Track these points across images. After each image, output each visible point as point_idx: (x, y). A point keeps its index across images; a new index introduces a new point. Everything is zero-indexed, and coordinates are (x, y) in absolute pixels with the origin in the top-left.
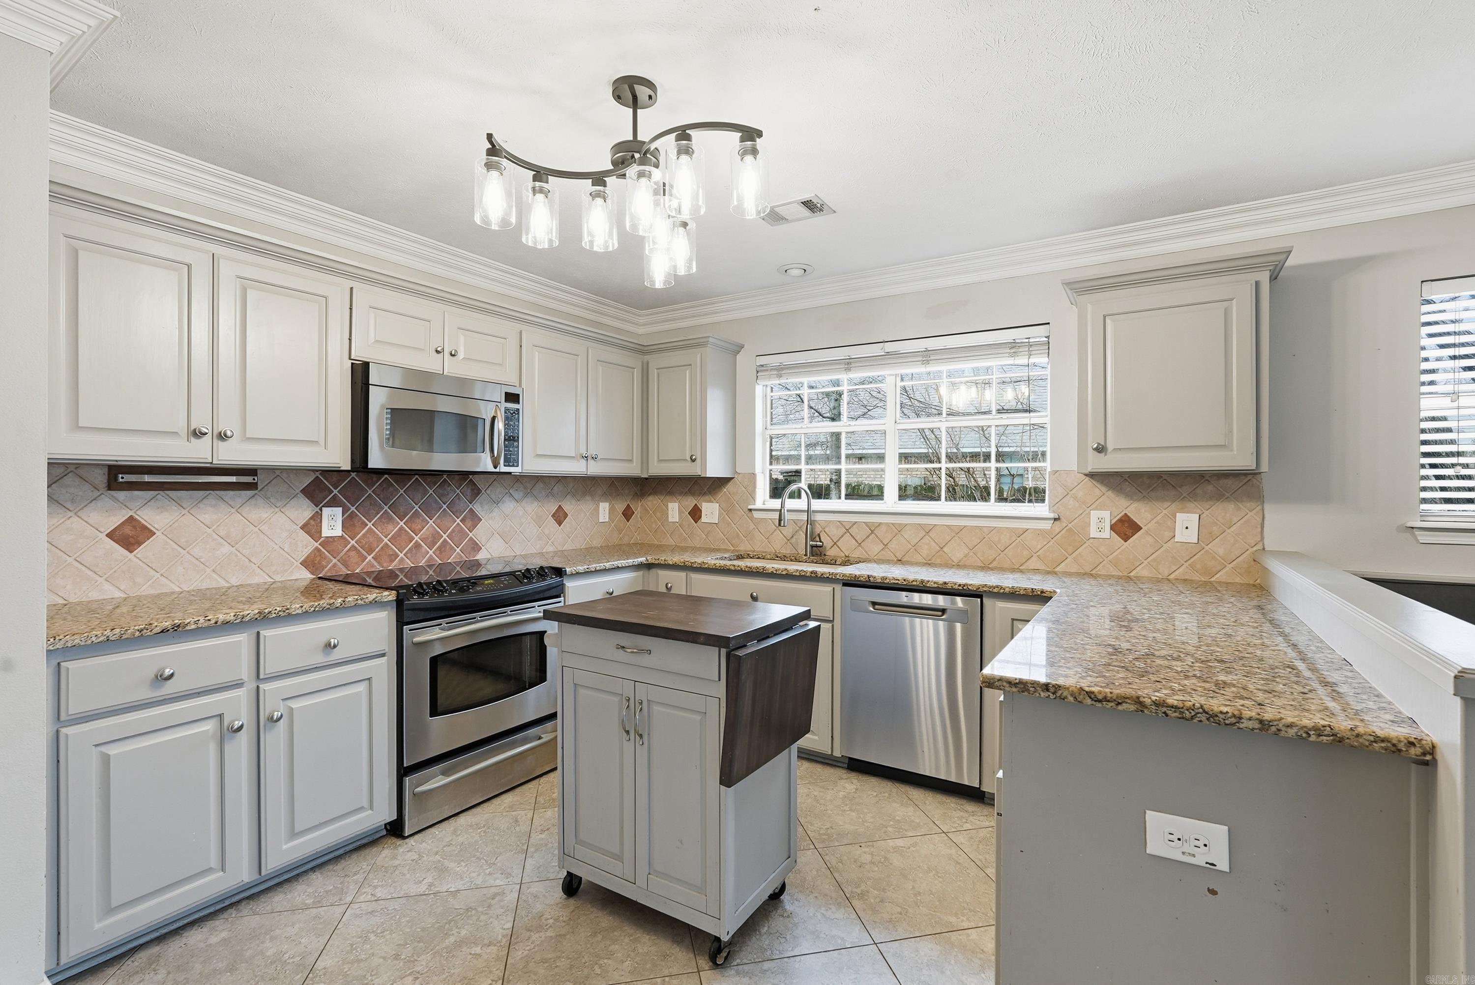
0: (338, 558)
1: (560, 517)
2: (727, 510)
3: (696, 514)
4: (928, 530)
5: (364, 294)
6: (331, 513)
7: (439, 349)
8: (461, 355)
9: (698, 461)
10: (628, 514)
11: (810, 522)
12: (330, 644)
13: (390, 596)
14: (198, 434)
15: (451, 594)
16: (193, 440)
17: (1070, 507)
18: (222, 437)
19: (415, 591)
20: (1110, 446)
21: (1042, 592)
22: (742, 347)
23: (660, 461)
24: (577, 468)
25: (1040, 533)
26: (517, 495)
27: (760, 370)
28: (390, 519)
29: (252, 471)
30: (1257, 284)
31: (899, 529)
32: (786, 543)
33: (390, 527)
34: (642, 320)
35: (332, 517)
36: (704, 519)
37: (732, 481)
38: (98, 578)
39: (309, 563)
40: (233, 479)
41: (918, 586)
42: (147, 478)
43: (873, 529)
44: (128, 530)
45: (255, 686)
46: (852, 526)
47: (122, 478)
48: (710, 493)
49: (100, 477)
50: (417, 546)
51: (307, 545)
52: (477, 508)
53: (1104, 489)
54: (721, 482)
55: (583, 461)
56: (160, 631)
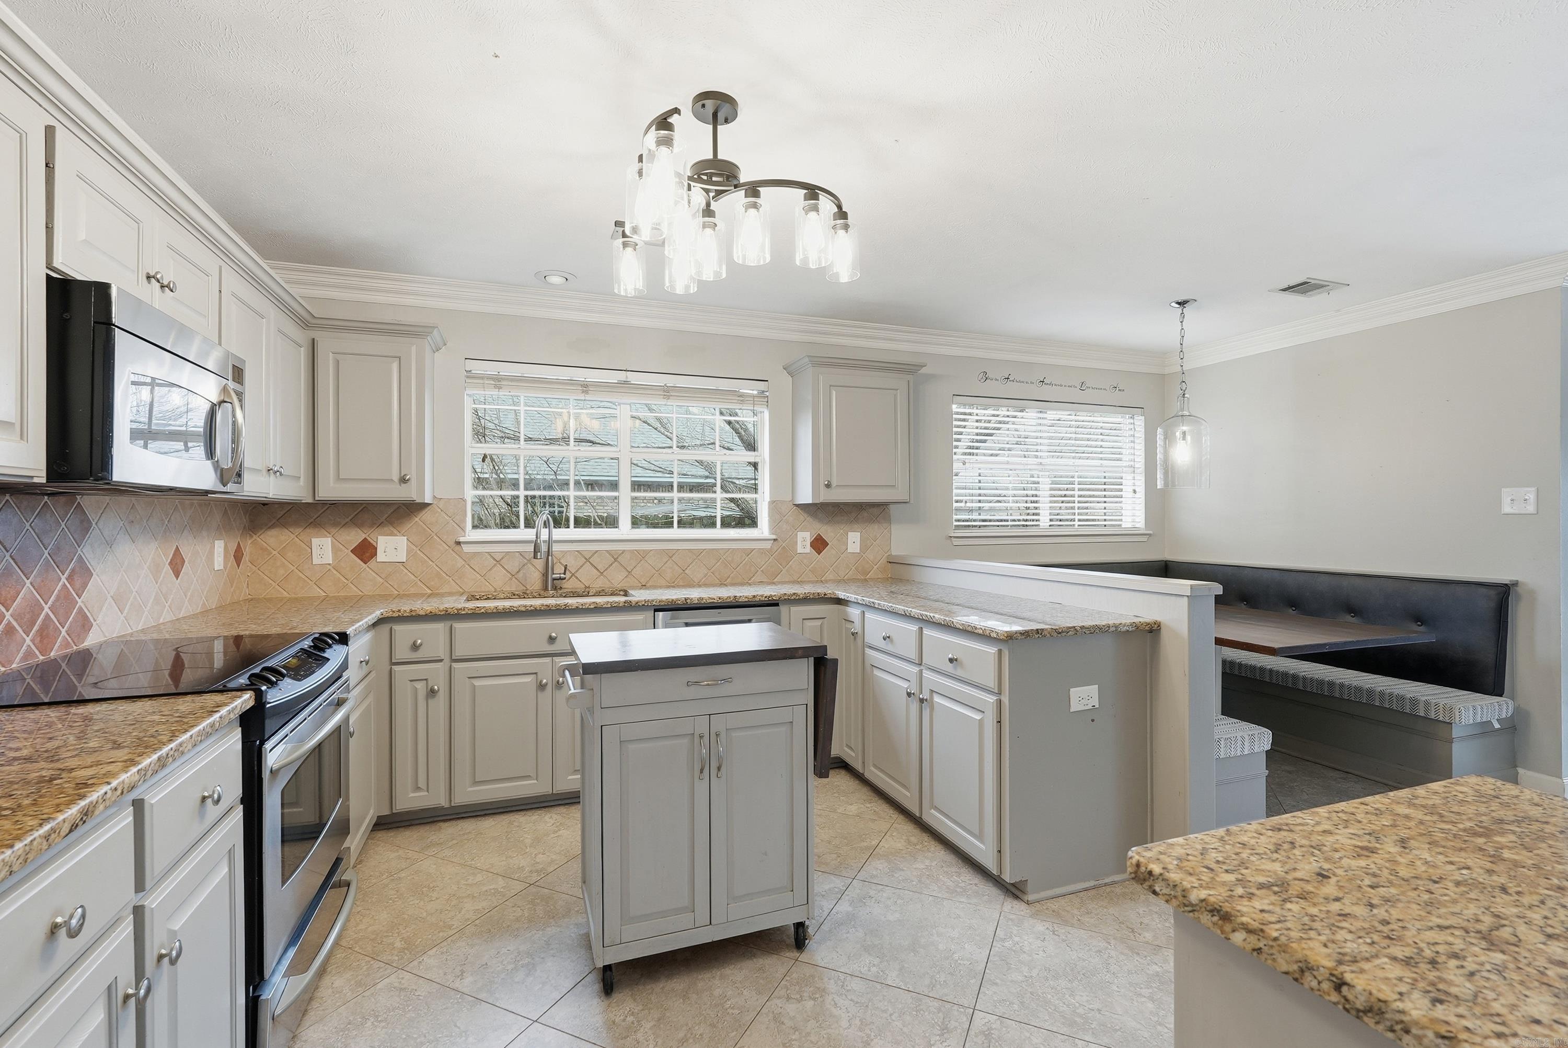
3: (365, 551)
4: (670, 555)
9: (413, 482)
17: (784, 530)
21: (825, 595)
25: (762, 551)
31: (642, 555)
32: (511, 579)
36: (381, 557)
37: (428, 508)
41: (731, 602)
43: (615, 557)
46: (592, 556)
48: (392, 524)
56: (67, 831)
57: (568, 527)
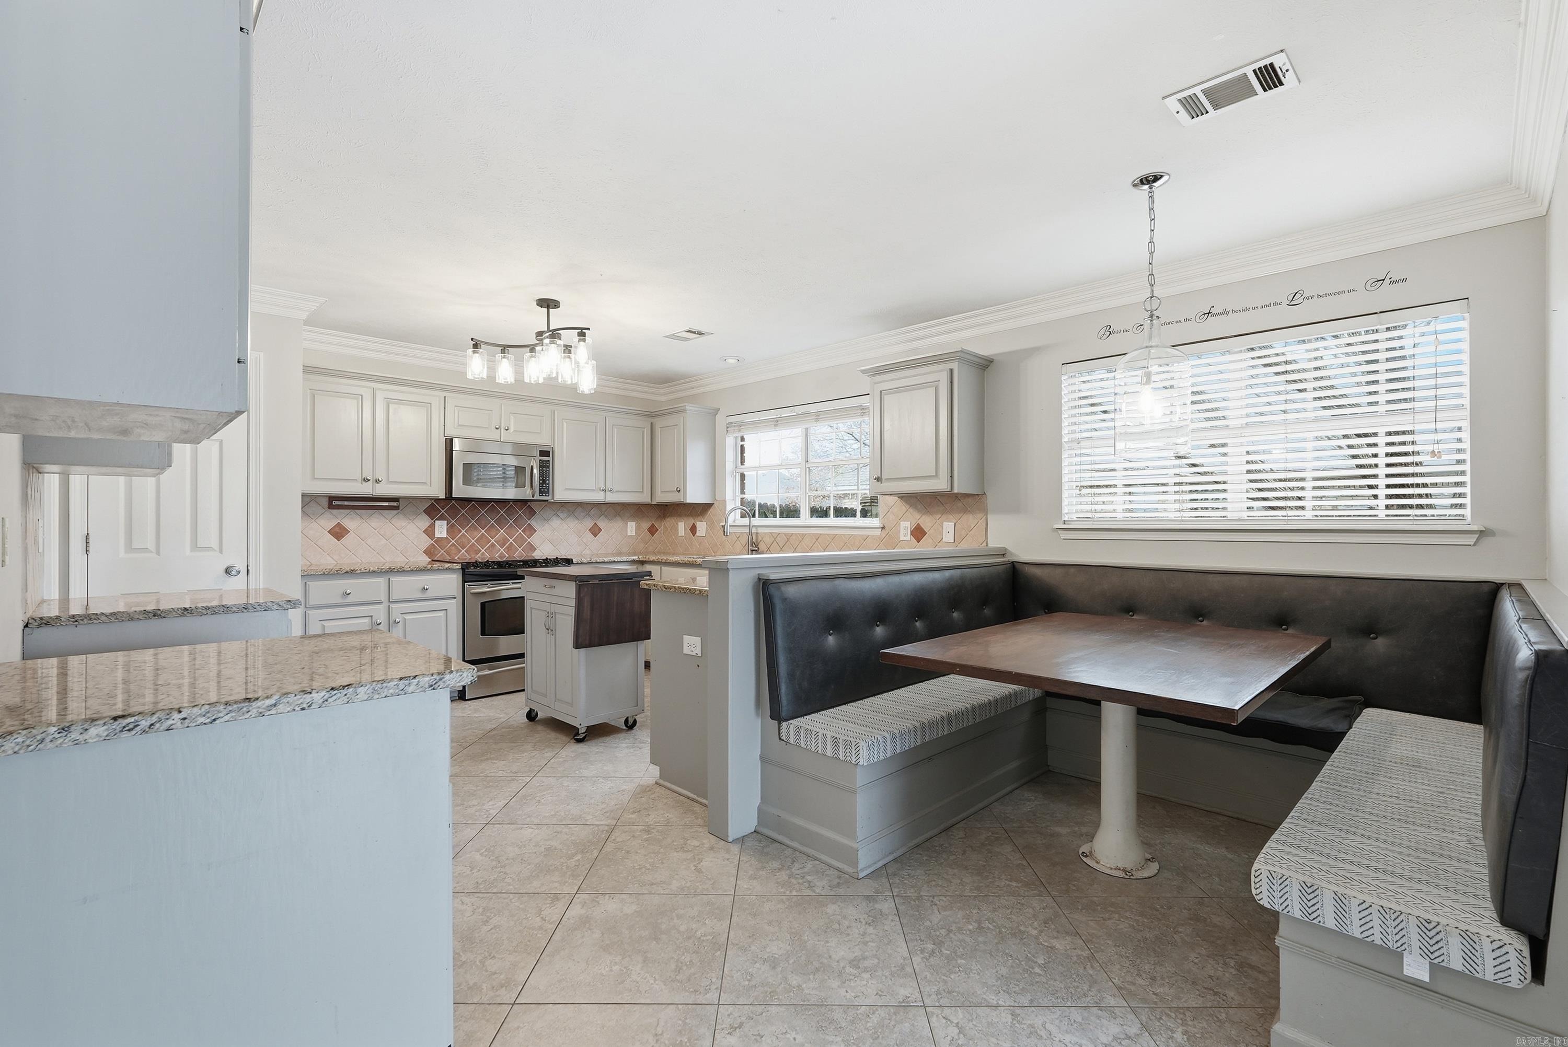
0: (445, 550)
1: (595, 531)
2: (711, 526)
5: (452, 399)
6: (440, 524)
7: (497, 427)
8: (512, 430)
10: (652, 530)
11: (751, 533)
12: (424, 588)
13: (459, 566)
14: (366, 480)
15: (494, 568)
16: (364, 483)
18: (378, 481)
19: (473, 565)
20: (884, 478)
22: (719, 410)
23: (662, 492)
24: (599, 497)
26: (561, 515)
27: (729, 426)
28: (476, 528)
29: (396, 499)
30: (951, 370)
33: (475, 533)
34: (662, 391)
35: (441, 526)
38: (324, 553)
39: (428, 552)
40: (386, 504)
42: (346, 503)
44: (337, 529)
45: (388, 605)
47: (335, 503)
49: (325, 502)
50: (493, 545)
51: (426, 542)
52: (533, 523)
53: (908, 507)
54: (707, 507)
55: (603, 493)
57: (776, 517)
